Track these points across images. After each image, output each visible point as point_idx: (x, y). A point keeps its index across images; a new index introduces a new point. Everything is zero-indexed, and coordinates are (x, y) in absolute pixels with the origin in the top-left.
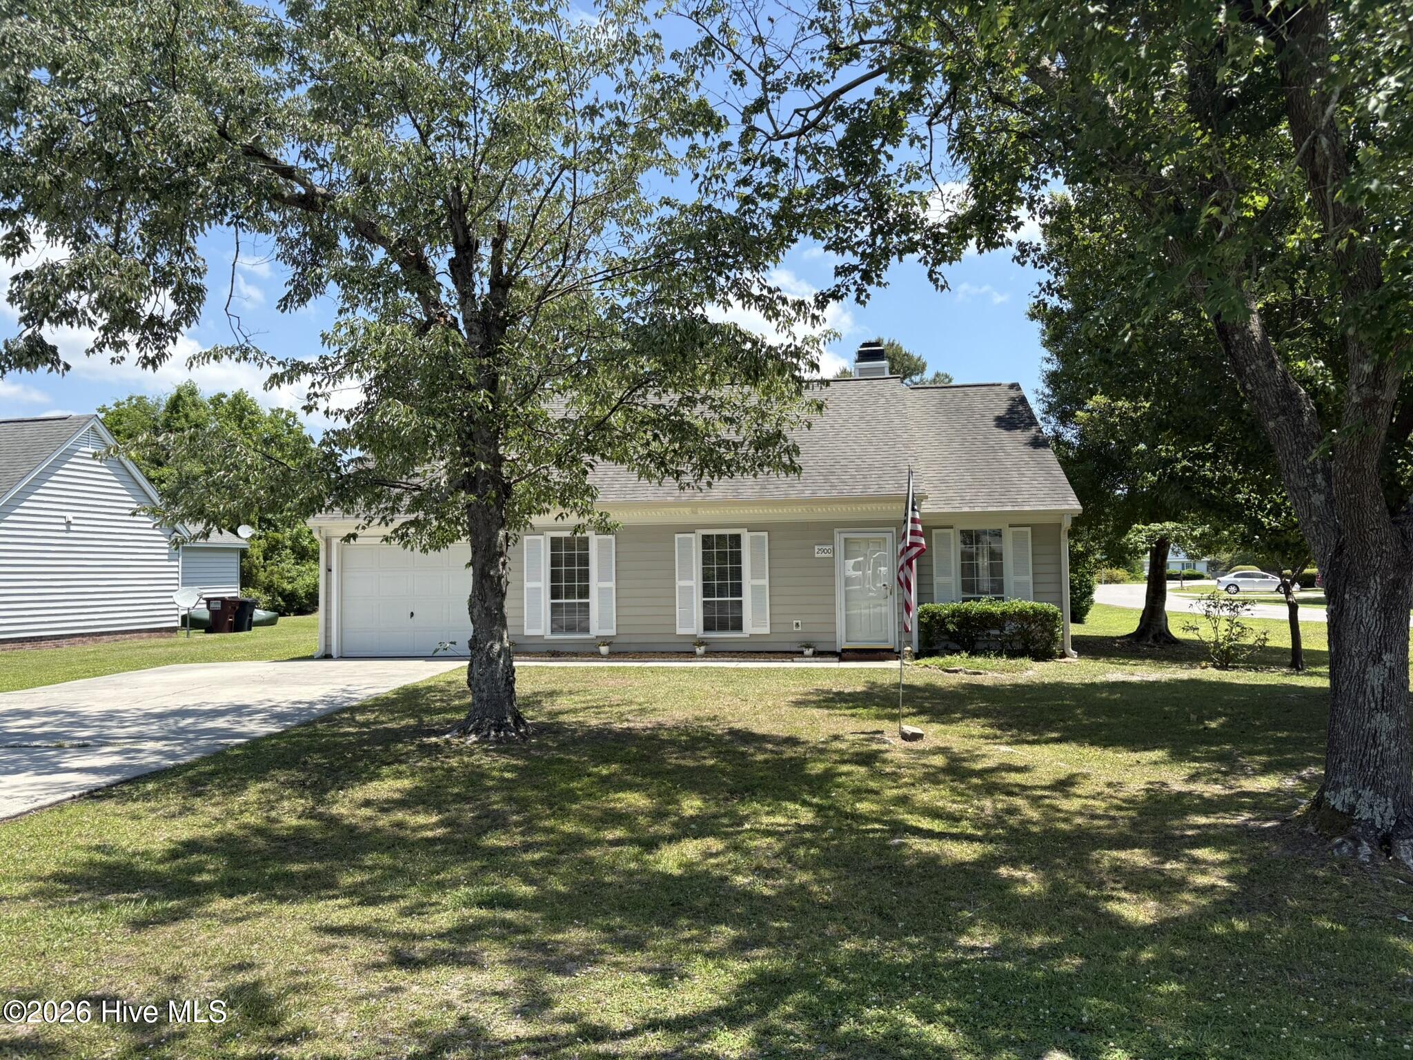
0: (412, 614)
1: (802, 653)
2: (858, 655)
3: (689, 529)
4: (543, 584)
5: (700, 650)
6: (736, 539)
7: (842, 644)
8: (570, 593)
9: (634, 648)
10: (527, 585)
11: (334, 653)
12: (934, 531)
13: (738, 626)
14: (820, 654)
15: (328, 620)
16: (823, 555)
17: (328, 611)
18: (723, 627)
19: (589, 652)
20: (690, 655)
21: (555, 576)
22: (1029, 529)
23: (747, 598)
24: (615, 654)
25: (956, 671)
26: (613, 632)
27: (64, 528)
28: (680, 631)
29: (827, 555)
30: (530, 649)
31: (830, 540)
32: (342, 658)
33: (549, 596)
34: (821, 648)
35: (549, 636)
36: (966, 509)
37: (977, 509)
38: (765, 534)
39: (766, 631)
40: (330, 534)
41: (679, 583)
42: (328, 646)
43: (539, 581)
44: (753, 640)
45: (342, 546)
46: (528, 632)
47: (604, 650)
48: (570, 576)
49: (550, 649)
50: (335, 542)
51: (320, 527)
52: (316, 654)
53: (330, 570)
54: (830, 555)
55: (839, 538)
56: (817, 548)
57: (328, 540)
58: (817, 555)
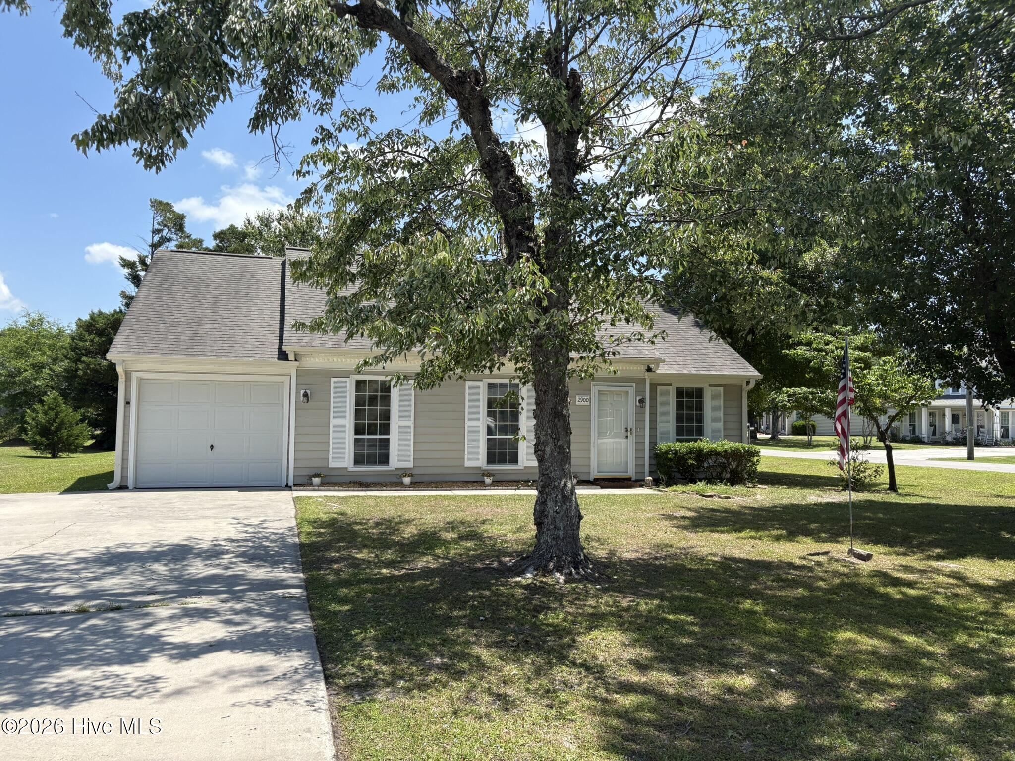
0: (212, 447)
2: (612, 484)
4: (349, 422)
5: (488, 480)
7: (594, 474)
9: (426, 479)
10: (333, 422)
11: (131, 484)
12: (659, 388)
13: (514, 459)
15: (125, 451)
16: (583, 403)
17: (125, 443)
18: (502, 461)
19: (394, 482)
20: (479, 483)
21: (359, 415)
22: (722, 389)
24: (416, 484)
25: (711, 496)
26: (410, 465)
28: (468, 464)
29: (586, 403)
30: (334, 480)
31: (588, 391)
32: (138, 489)
33: (353, 432)
35: (352, 468)
36: (686, 372)
37: (693, 372)
40: (129, 368)
41: (468, 423)
42: (124, 477)
43: (345, 418)
44: (526, 471)
45: (140, 380)
46: (332, 464)
47: (407, 480)
48: (373, 415)
49: (352, 479)
50: (134, 376)
51: (124, 361)
52: (111, 485)
53: (128, 403)
54: (588, 403)
55: (594, 390)
56: (578, 397)
57: (128, 374)
58: (578, 404)
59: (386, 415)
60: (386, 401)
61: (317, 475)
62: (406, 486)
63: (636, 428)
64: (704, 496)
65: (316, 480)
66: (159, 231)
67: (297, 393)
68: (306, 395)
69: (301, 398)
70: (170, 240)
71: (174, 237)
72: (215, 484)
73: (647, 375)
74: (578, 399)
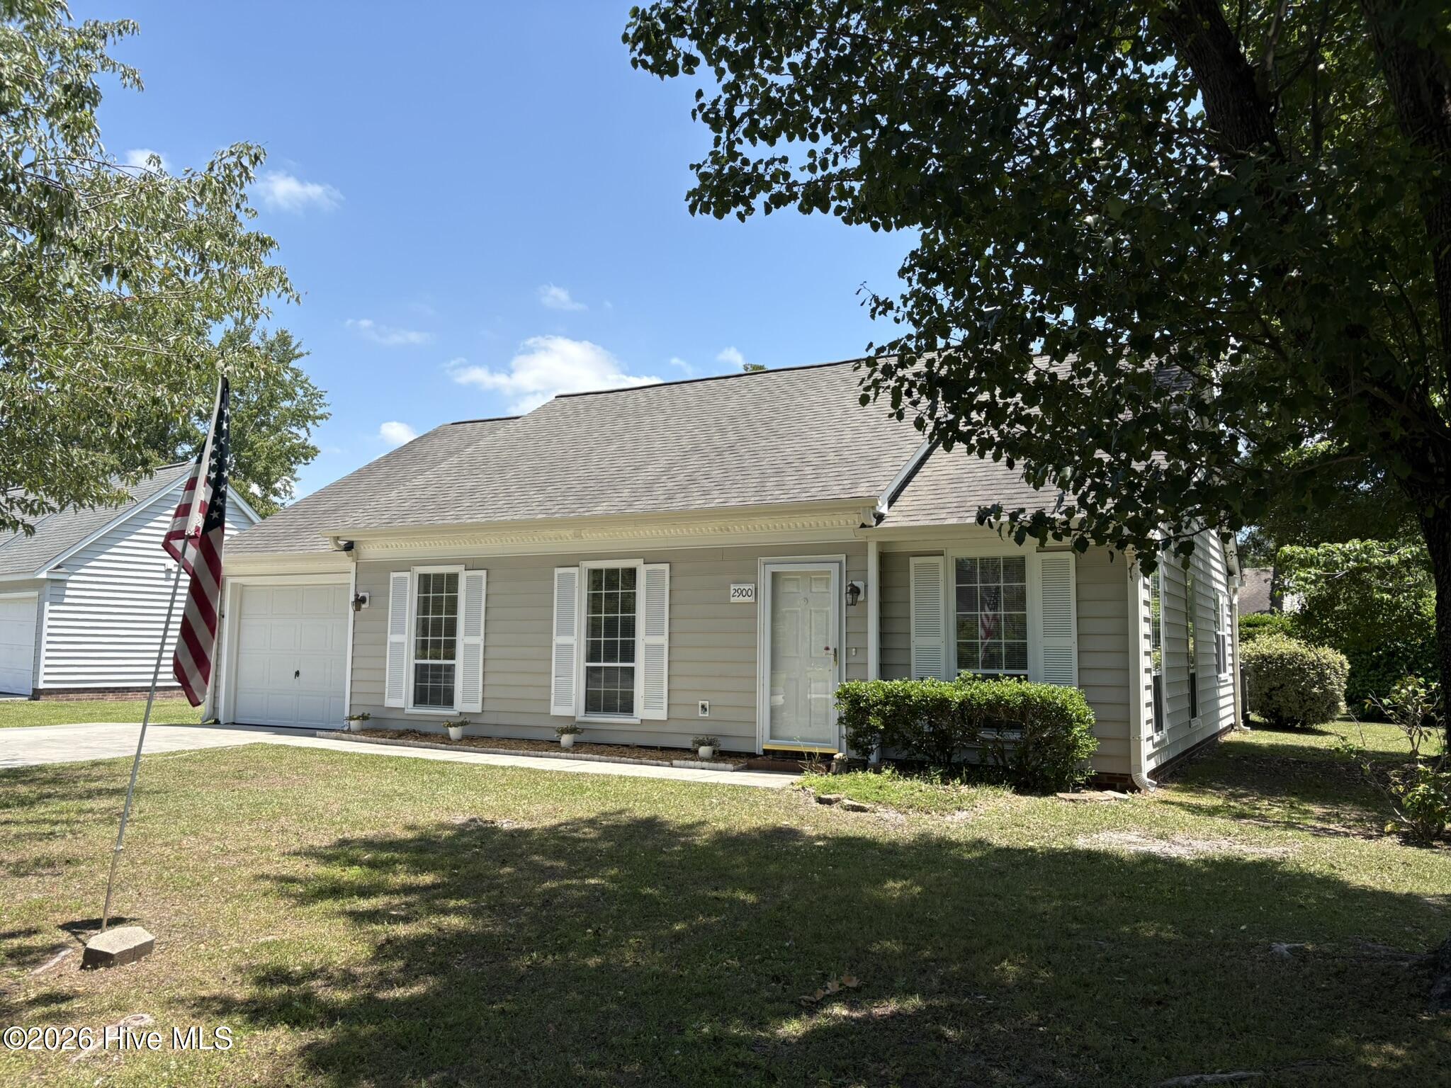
0: (297, 673)
1: (696, 752)
3: (571, 561)
4: (408, 638)
5: (566, 739)
6: (630, 575)
7: (764, 743)
8: (436, 651)
9: (502, 733)
10: (390, 638)
12: (913, 561)
13: (628, 708)
14: (723, 756)
15: (217, 677)
16: (741, 599)
17: (218, 667)
18: (610, 709)
20: (549, 745)
22: (1071, 556)
23: (640, 664)
26: (478, 708)
27: (163, 575)
28: (556, 710)
29: (747, 599)
31: (750, 574)
32: (233, 724)
33: (412, 654)
34: (726, 746)
35: (411, 710)
38: (666, 567)
39: (661, 715)
41: (558, 640)
42: (216, 709)
43: (403, 633)
44: (645, 728)
46: (388, 702)
49: (408, 727)
50: (229, 582)
53: (223, 616)
54: (751, 599)
55: (764, 573)
56: (732, 587)
58: (733, 600)
60: (454, 606)
74: (732, 592)
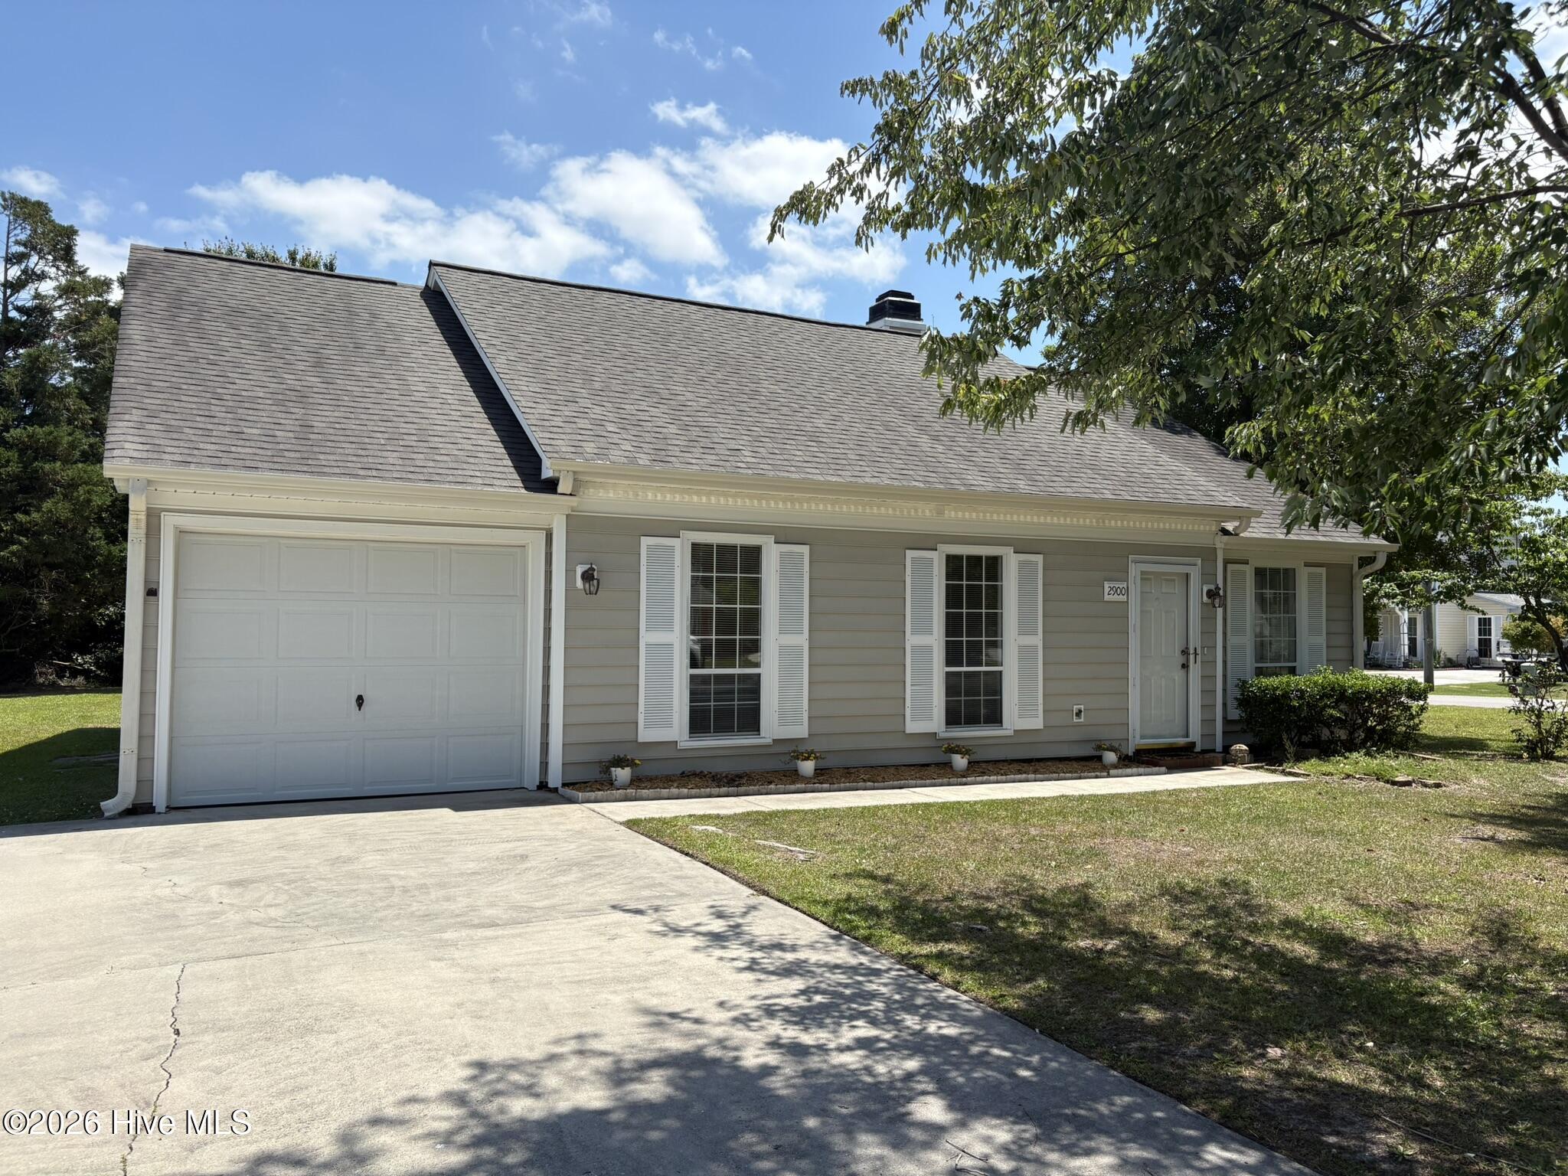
0: (360, 700)
1: (1099, 758)
3: (926, 542)
5: (960, 762)
6: (994, 565)
7: (1136, 741)
8: (726, 654)
9: (834, 761)
10: (646, 637)
11: (160, 801)
12: (1230, 567)
13: (995, 717)
15: (146, 716)
16: (1116, 598)
17: (147, 694)
18: (973, 720)
21: (699, 622)
22: (1321, 571)
23: (1009, 667)
24: (829, 777)
26: (803, 730)
28: (912, 727)
29: (1121, 598)
30: (651, 770)
33: (687, 661)
35: (687, 743)
38: (1039, 558)
39: (1037, 723)
40: (158, 503)
41: (912, 640)
42: (144, 782)
43: (671, 629)
44: (1018, 740)
45: (181, 533)
46: (645, 735)
47: (807, 767)
48: (726, 622)
49: (688, 767)
50: (169, 524)
51: (149, 482)
52: (109, 806)
53: (152, 592)
54: (1123, 598)
55: (1134, 571)
56: (1107, 585)
57: (153, 517)
58: (1107, 598)
59: (752, 622)
60: (753, 590)
61: (620, 762)
62: (806, 780)
63: (1203, 648)
64: (1394, 783)
65: (622, 774)
66: (20, 258)
67: (570, 572)
68: (587, 576)
69: (579, 583)
70: (42, 277)
71: (52, 271)
72: (368, 790)
73: (1221, 542)
74: (1107, 590)
